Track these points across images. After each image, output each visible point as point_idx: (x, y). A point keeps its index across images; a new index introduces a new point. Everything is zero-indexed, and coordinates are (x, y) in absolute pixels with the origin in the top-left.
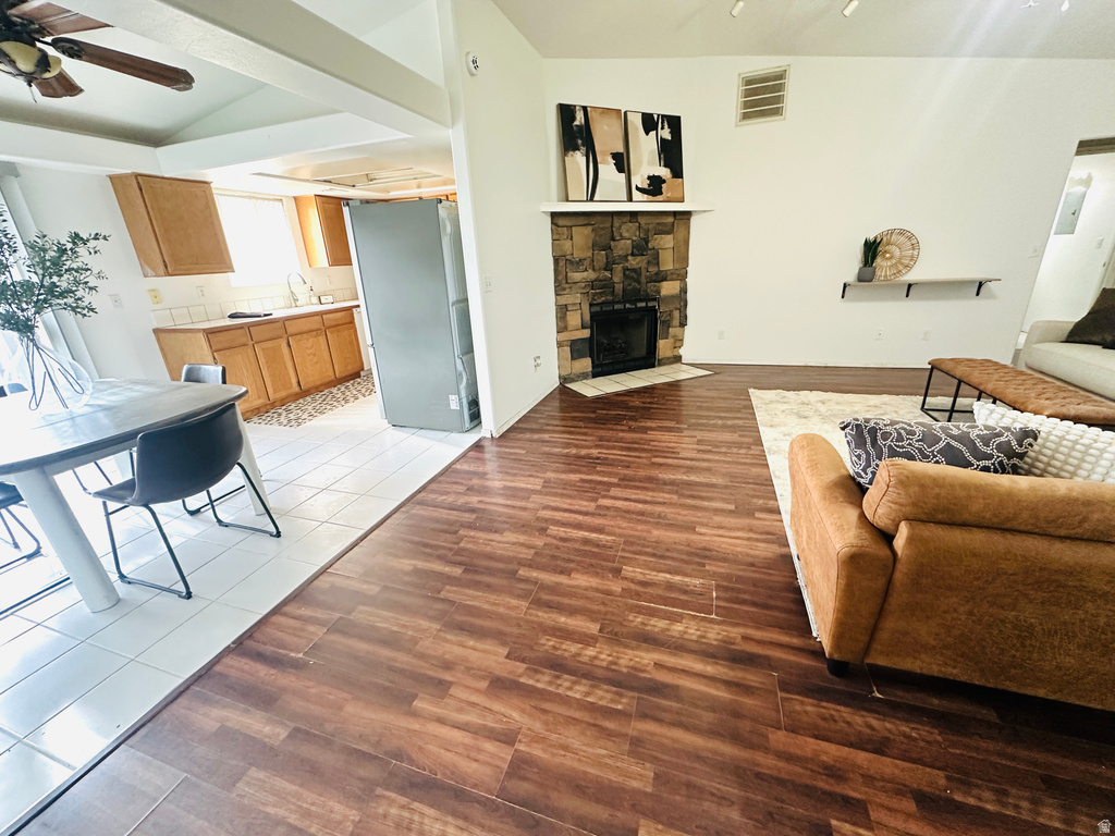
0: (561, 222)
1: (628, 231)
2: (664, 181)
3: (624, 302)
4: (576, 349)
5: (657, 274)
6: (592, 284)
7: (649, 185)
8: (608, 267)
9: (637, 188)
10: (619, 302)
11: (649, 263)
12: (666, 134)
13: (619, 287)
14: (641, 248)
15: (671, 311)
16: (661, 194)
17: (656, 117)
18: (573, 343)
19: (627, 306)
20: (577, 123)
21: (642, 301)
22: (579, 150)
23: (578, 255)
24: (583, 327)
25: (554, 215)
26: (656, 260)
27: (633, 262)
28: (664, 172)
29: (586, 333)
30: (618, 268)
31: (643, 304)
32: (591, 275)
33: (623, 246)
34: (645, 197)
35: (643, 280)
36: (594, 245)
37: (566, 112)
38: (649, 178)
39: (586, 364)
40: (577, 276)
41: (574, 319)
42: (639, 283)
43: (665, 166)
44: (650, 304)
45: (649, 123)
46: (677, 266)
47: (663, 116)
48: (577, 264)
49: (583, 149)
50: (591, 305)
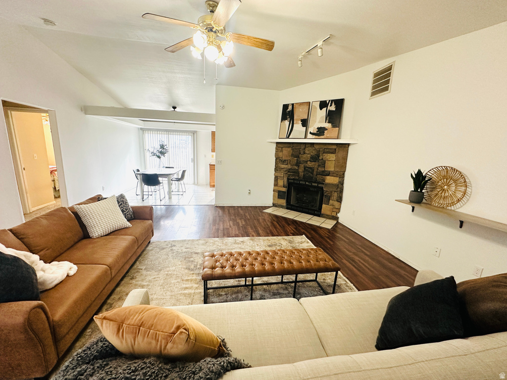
0: (279, 146)
1: (308, 151)
2: (327, 129)
3: (306, 181)
4: (280, 195)
5: (323, 172)
6: (289, 170)
7: (317, 132)
8: (298, 164)
9: (311, 133)
10: (302, 181)
11: (319, 166)
12: (333, 108)
13: (301, 174)
14: (315, 158)
15: (332, 192)
16: (324, 135)
17: (328, 102)
18: (279, 192)
19: (307, 183)
20: (288, 110)
21: (315, 182)
22: (287, 119)
23: (284, 158)
24: (284, 187)
25: (277, 143)
26: (323, 164)
27: (310, 164)
28: (328, 125)
29: (284, 189)
30: (302, 166)
31: (316, 185)
32: (289, 167)
33: (306, 157)
34: (314, 137)
35: (315, 173)
36: (292, 155)
37: (285, 107)
38: (318, 128)
39: (283, 202)
40: (283, 166)
41: (281, 183)
42: (312, 174)
43: (329, 122)
44: (320, 185)
45: (323, 105)
46: (337, 170)
47: (332, 101)
48: (284, 162)
49: (289, 119)
50: (288, 179)
